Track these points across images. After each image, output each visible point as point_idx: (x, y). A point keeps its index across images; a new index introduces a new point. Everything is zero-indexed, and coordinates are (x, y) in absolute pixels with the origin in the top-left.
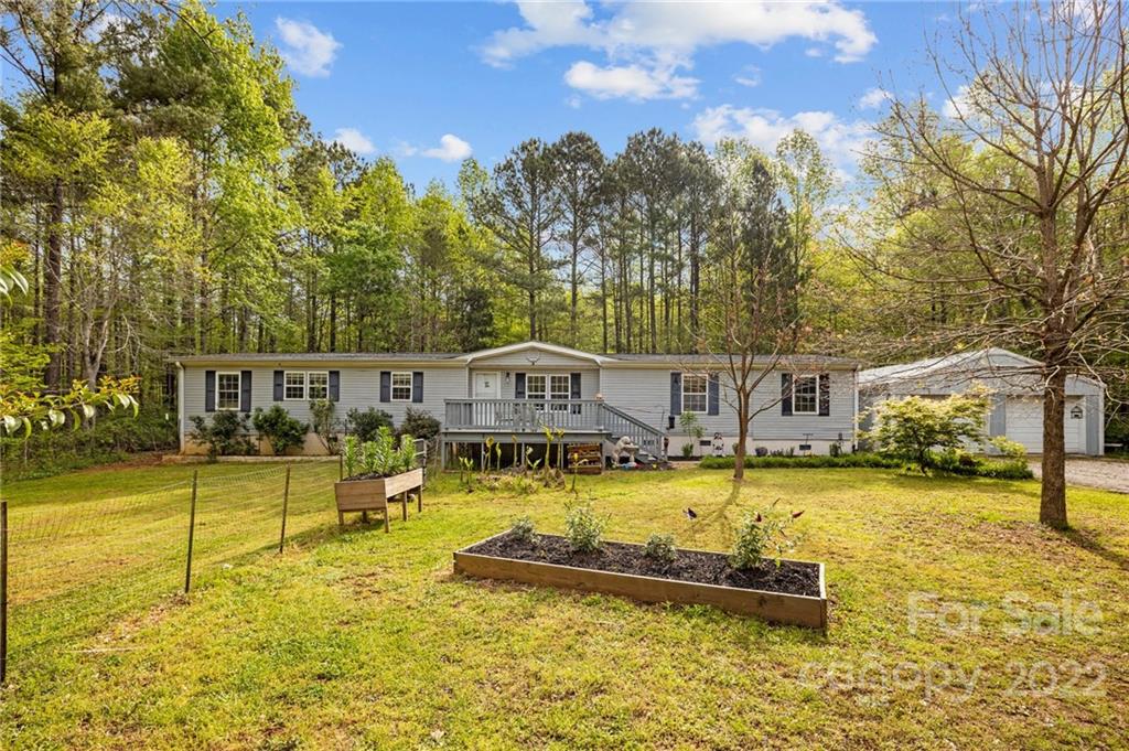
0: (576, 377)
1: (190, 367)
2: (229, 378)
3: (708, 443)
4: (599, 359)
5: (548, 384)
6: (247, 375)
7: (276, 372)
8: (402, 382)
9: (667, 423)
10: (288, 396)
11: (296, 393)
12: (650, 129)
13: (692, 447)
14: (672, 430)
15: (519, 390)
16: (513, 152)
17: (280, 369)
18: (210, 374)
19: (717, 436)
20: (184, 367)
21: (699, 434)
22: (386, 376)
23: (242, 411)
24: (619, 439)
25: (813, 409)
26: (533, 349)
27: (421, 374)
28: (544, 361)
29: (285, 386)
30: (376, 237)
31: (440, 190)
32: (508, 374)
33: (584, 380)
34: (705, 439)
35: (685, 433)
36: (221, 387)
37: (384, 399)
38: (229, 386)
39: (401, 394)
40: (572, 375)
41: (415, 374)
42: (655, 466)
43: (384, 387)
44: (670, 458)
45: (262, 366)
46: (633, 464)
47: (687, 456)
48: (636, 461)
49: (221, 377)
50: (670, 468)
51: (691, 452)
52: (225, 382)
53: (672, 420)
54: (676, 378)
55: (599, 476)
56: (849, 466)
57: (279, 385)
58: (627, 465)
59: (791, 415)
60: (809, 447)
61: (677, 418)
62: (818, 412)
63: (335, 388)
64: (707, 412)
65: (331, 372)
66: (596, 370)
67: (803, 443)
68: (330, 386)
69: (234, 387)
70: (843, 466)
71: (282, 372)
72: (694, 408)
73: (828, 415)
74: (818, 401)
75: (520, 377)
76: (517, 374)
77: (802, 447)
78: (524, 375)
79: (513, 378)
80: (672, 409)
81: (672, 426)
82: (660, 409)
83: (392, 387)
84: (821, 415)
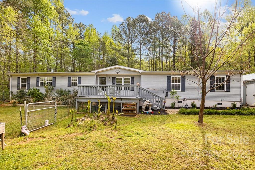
0: (133, 78)
1: (14, 76)
2: (24, 79)
3: (181, 102)
4: (140, 71)
5: (123, 81)
6: (29, 78)
7: (37, 77)
8: (75, 80)
9: (165, 94)
10: (41, 85)
11: (42, 84)
12: (162, 12)
13: (175, 104)
14: (167, 97)
15: (113, 83)
16: (124, 21)
17: (38, 76)
18: (19, 78)
19: (185, 99)
20: (12, 76)
21: (177, 98)
22: (69, 78)
23: (27, 90)
24: (146, 100)
25: (223, 89)
26: (118, 68)
27: (81, 77)
28: (121, 72)
29: (40, 82)
30: (86, 43)
31: (107, 34)
32: (110, 77)
33: (136, 79)
34: (180, 100)
35: (172, 98)
36: (22, 82)
37: (69, 86)
38: (24, 82)
39: (74, 84)
40: (131, 77)
41: (79, 77)
42: (159, 112)
43: (69, 82)
44: (166, 108)
45: (33, 76)
46: (151, 111)
47: (173, 107)
48: (152, 109)
49: (22, 79)
50: (166, 114)
51: (174, 105)
52: (23, 81)
53: (167, 93)
54: (169, 78)
55: (135, 117)
56: (249, 115)
57: (38, 81)
58: (148, 112)
59: (214, 91)
60: (221, 104)
61: (169, 93)
62: (225, 91)
63: (54, 82)
64: (181, 90)
65: (53, 77)
66: (139, 75)
67: (220, 102)
68: (53, 82)
69: (25, 82)
70: (246, 115)
71: (39, 77)
72: (176, 89)
73: (229, 91)
74: (225, 86)
75: (114, 78)
76: (113, 77)
77: (219, 104)
78: (115, 77)
79: (111, 78)
80: (167, 89)
81: (167, 96)
82: (163, 89)
83: (71, 82)
84: (226, 91)
